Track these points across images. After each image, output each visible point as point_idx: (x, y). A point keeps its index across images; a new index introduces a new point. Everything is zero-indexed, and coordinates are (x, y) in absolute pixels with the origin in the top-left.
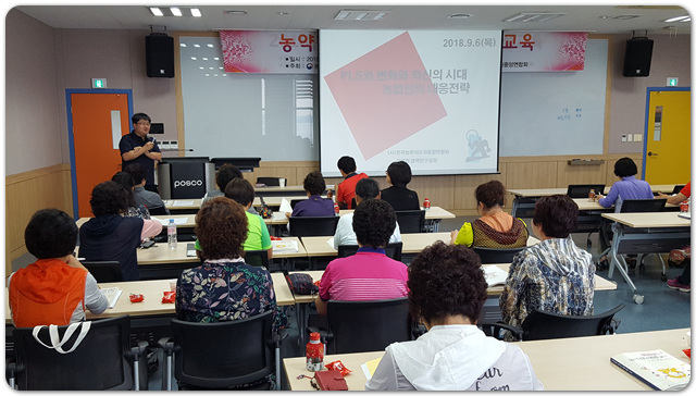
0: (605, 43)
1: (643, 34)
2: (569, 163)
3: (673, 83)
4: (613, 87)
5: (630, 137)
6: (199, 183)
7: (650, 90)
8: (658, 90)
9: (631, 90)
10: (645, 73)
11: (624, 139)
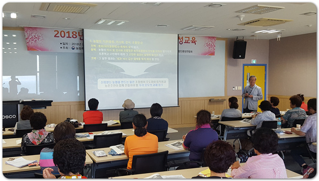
0: (224, 42)
1: (242, 38)
2: (210, 100)
3: (254, 62)
4: (228, 63)
5: (236, 87)
6: (14, 116)
7: (244, 65)
8: (248, 65)
9: (235, 65)
10: (243, 57)
11: (234, 89)
